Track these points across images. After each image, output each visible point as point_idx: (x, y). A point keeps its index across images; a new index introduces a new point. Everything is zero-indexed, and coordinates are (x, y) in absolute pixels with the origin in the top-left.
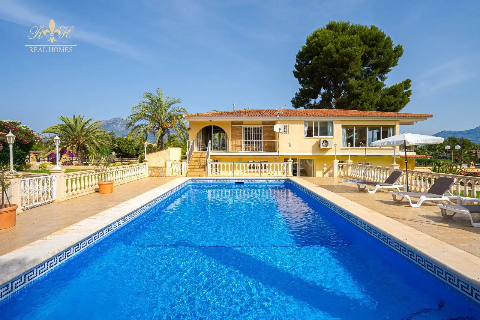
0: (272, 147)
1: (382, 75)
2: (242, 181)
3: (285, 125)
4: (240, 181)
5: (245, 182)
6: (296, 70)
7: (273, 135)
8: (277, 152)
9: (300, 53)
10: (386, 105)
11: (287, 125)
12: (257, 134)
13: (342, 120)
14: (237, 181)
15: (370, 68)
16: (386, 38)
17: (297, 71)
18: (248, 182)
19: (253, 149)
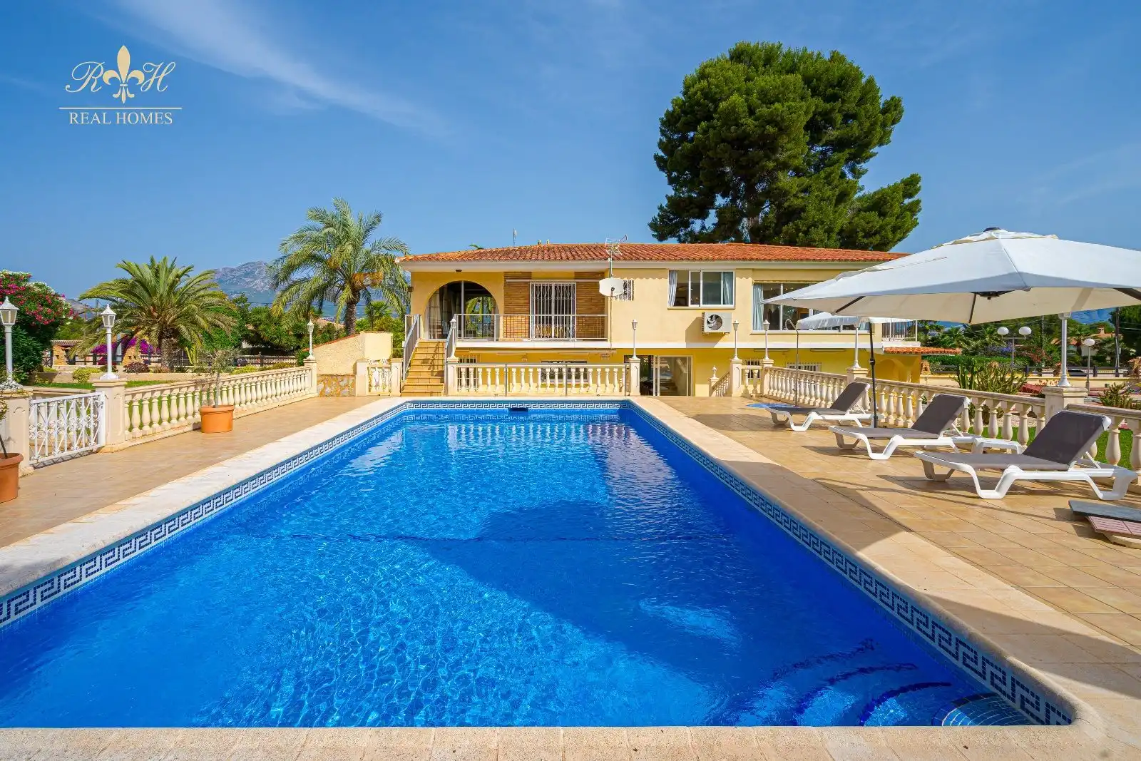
0: (597, 329)
1: (854, 164)
2: (524, 406)
3: (626, 279)
4: (519, 406)
5: (531, 407)
6: (661, 154)
7: (600, 303)
8: (606, 340)
9: (669, 114)
10: (861, 234)
11: (632, 279)
12: (563, 301)
13: (753, 270)
14: (512, 406)
15: (829, 150)
16: (864, 80)
17: (663, 154)
18: (537, 407)
19: (553, 335)
